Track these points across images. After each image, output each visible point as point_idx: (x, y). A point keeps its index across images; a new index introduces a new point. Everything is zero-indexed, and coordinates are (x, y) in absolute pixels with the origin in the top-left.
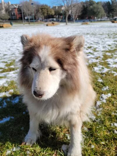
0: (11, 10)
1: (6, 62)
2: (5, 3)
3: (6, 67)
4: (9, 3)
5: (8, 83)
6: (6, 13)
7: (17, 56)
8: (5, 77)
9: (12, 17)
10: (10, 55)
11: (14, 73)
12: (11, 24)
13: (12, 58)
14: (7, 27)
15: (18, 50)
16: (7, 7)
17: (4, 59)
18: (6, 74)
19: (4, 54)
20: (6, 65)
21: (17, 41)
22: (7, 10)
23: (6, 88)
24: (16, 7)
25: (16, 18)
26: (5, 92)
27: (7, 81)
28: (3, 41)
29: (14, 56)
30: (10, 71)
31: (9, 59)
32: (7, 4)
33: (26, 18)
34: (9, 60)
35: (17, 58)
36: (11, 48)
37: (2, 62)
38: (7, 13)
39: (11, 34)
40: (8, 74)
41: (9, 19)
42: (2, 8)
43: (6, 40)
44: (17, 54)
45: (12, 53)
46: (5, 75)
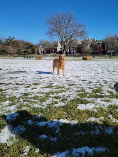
0: (95, 45)
1: (92, 89)
2: (91, 40)
3: (92, 93)
4: (94, 39)
5: (97, 109)
6: (90, 48)
7: (102, 84)
8: (93, 102)
9: (95, 51)
10: (95, 83)
11: (102, 101)
12: (93, 57)
13: (98, 85)
14: (89, 59)
15: (102, 79)
16: (92, 43)
17: (90, 85)
18: (94, 100)
19: (89, 81)
20: (93, 91)
21: (100, 71)
22: (92, 46)
23: (96, 114)
24: (100, 42)
25: (98, 52)
26: (96, 118)
27: (95, 107)
28: (87, 70)
29: (99, 84)
30: (97, 98)
31: (94, 86)
32: (93, 40)
33: (108, 52)
34: (95, 88)
35: (102, 86)
36: (95, 77)
37: (89, 88)
38: (92, 48)
39: (94, 65)
40: (96, 100)
41: (92, 53)
42: (88, 44)
43: (89, 70)
44: (103, 83)
45: (97, 81)
46: (92, 100)
